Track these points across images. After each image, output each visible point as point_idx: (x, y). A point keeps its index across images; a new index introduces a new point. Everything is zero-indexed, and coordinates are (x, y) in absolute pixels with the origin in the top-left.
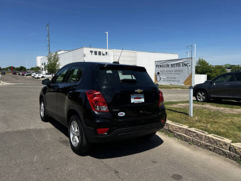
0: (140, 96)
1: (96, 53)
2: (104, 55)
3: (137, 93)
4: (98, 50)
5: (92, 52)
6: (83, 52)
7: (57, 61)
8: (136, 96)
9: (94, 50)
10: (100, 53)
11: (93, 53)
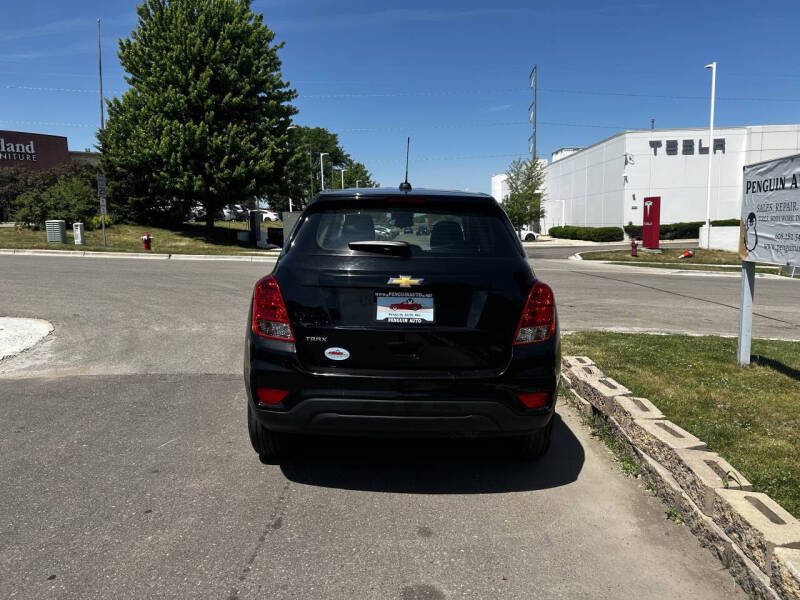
0: (417, 301)
1: (672, 148)
2: (704, 151)
3: (397, 288)
4: (680, 136)
5: (655, 145)
6: (623, 147)
7: (535, 186)
8: (399, 301)
9: (664, 136)
10: (688, 147)
11: (662, 150)
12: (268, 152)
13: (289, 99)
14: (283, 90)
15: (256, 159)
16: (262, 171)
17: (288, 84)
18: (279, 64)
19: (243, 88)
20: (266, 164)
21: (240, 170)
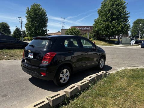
12: (120, 26)
13: (127, 15)
14: (126, 13)
15: (118, 27)
16: (119, 30)
17: (127, 12)
18: (126, 8)
19: (117, 14)
20: (120, 28)
21: (114, 30)
